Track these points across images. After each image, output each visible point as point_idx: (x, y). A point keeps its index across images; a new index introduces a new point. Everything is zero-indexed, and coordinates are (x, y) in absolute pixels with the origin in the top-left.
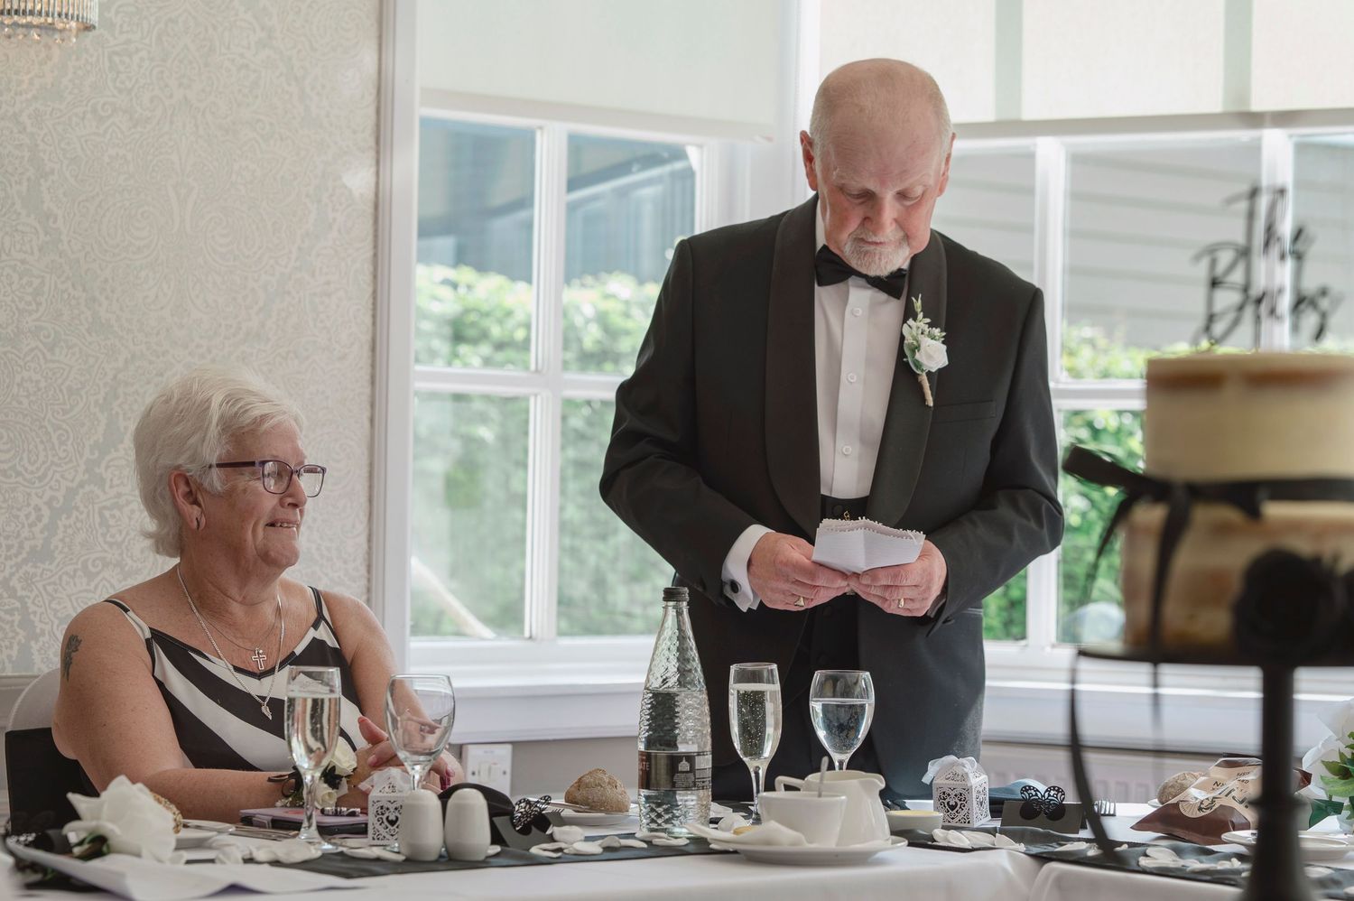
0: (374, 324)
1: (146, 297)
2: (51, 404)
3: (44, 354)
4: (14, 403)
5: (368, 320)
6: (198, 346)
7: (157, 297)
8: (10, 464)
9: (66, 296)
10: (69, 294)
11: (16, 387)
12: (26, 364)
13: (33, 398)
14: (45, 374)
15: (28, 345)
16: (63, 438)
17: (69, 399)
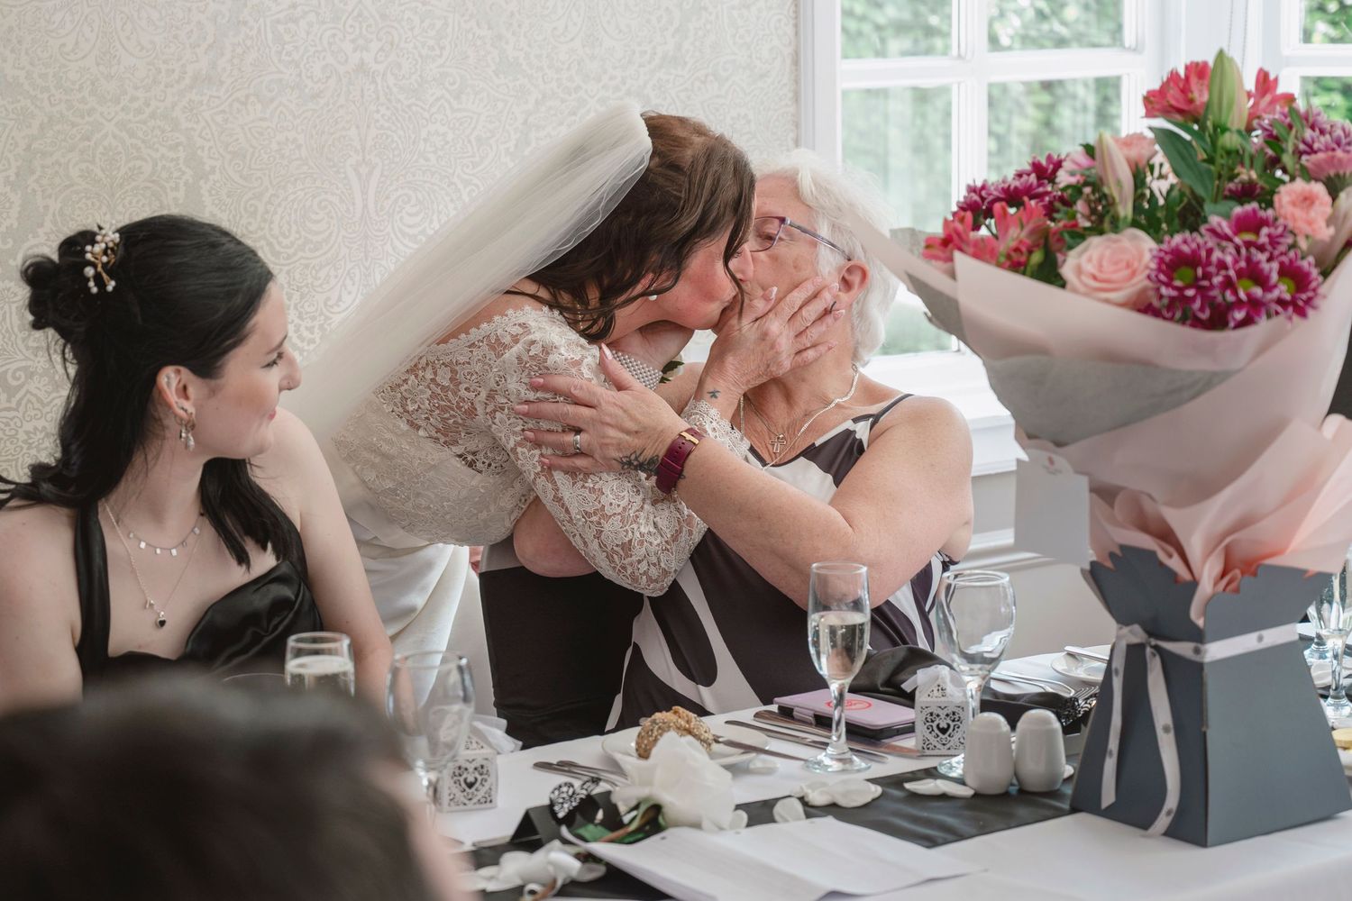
0: (797, 34)
1: (555, 29)
2: (459, 158)
3: (449, 103)
4: (422, 161)
5: (790, 30)
6: (612, 78)
7: (566, 27)
8: (420, 229)
9: (470, 36)
10: (474, 34)
11: (422, 142)
12: (431, 116)
13: (440, 153)
14: (451, 125)
15: (432, 95)
16: (474, 194)
17: (478, 150)
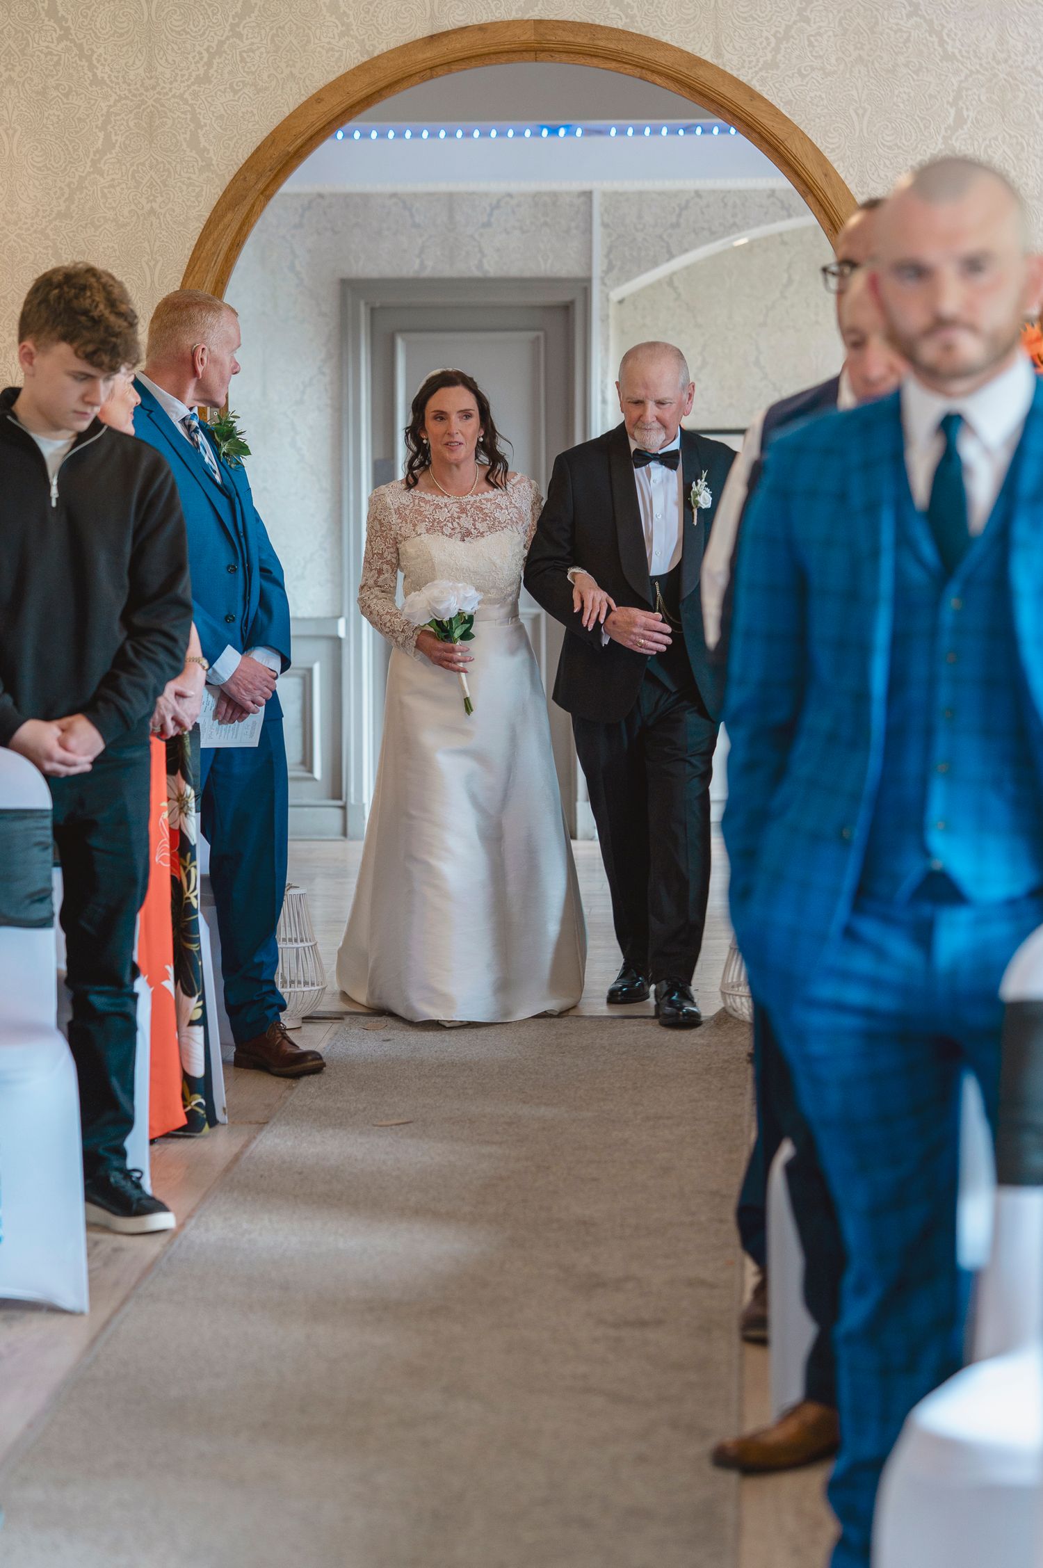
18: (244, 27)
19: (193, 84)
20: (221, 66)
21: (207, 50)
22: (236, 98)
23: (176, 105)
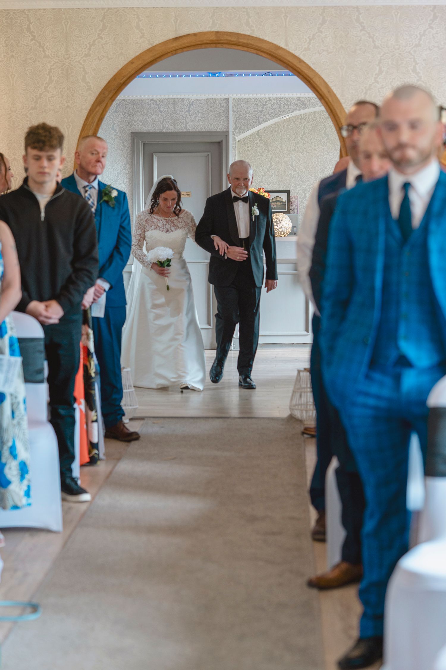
18: (103, 35)
19: (84, 57)
20: (94, 50)
21: (89, 43)
22: (100, 62)
23: (77, 65)
